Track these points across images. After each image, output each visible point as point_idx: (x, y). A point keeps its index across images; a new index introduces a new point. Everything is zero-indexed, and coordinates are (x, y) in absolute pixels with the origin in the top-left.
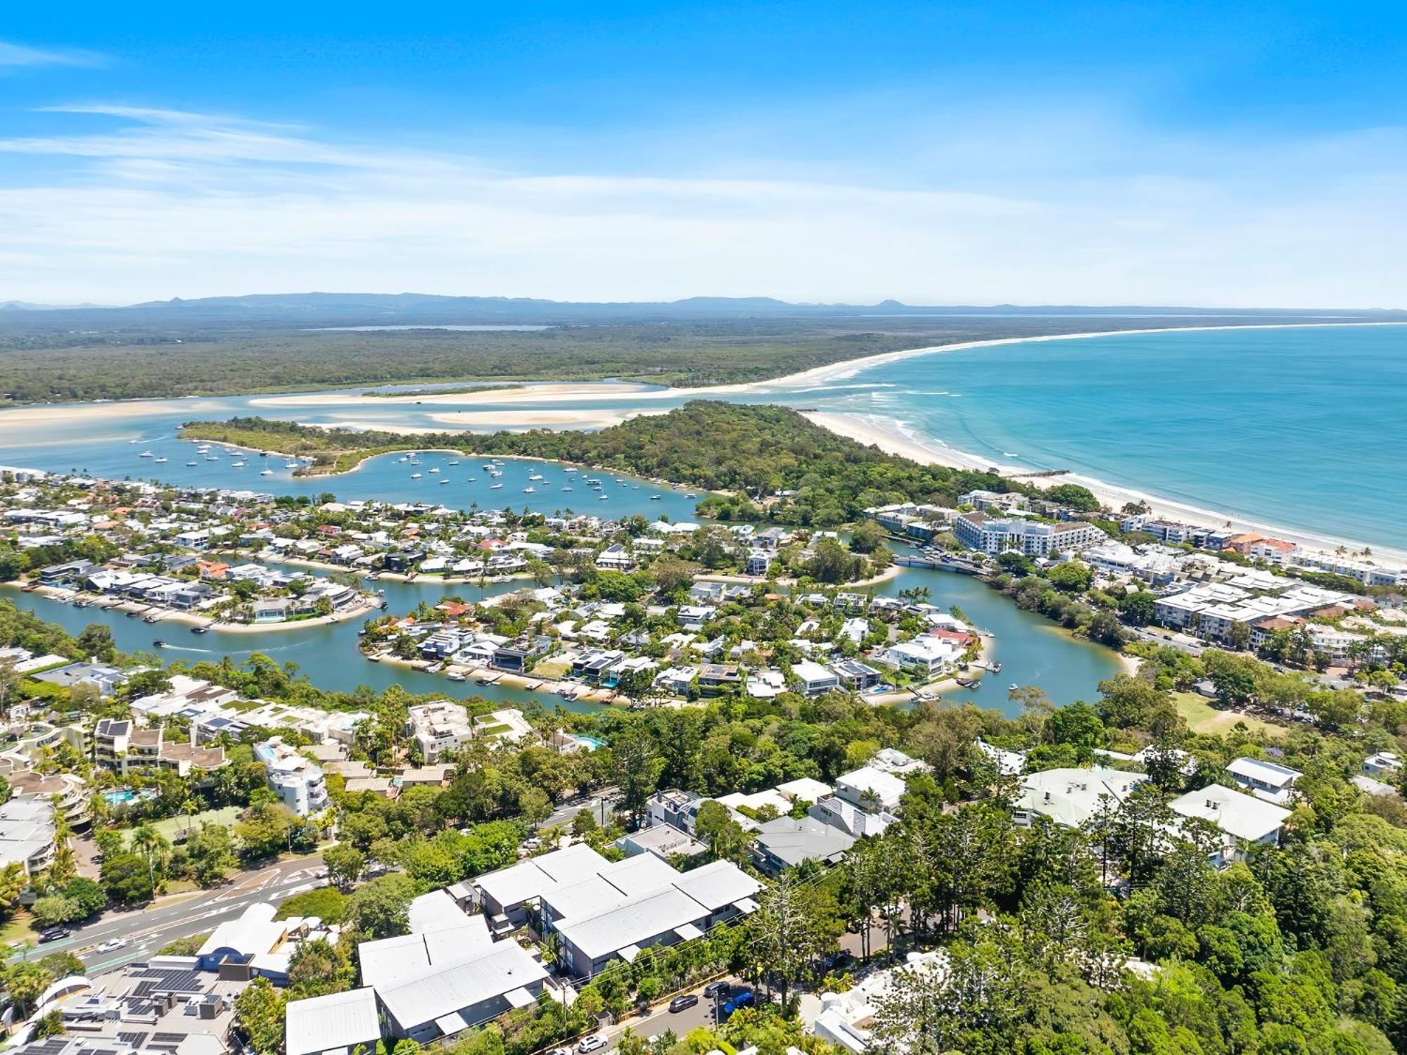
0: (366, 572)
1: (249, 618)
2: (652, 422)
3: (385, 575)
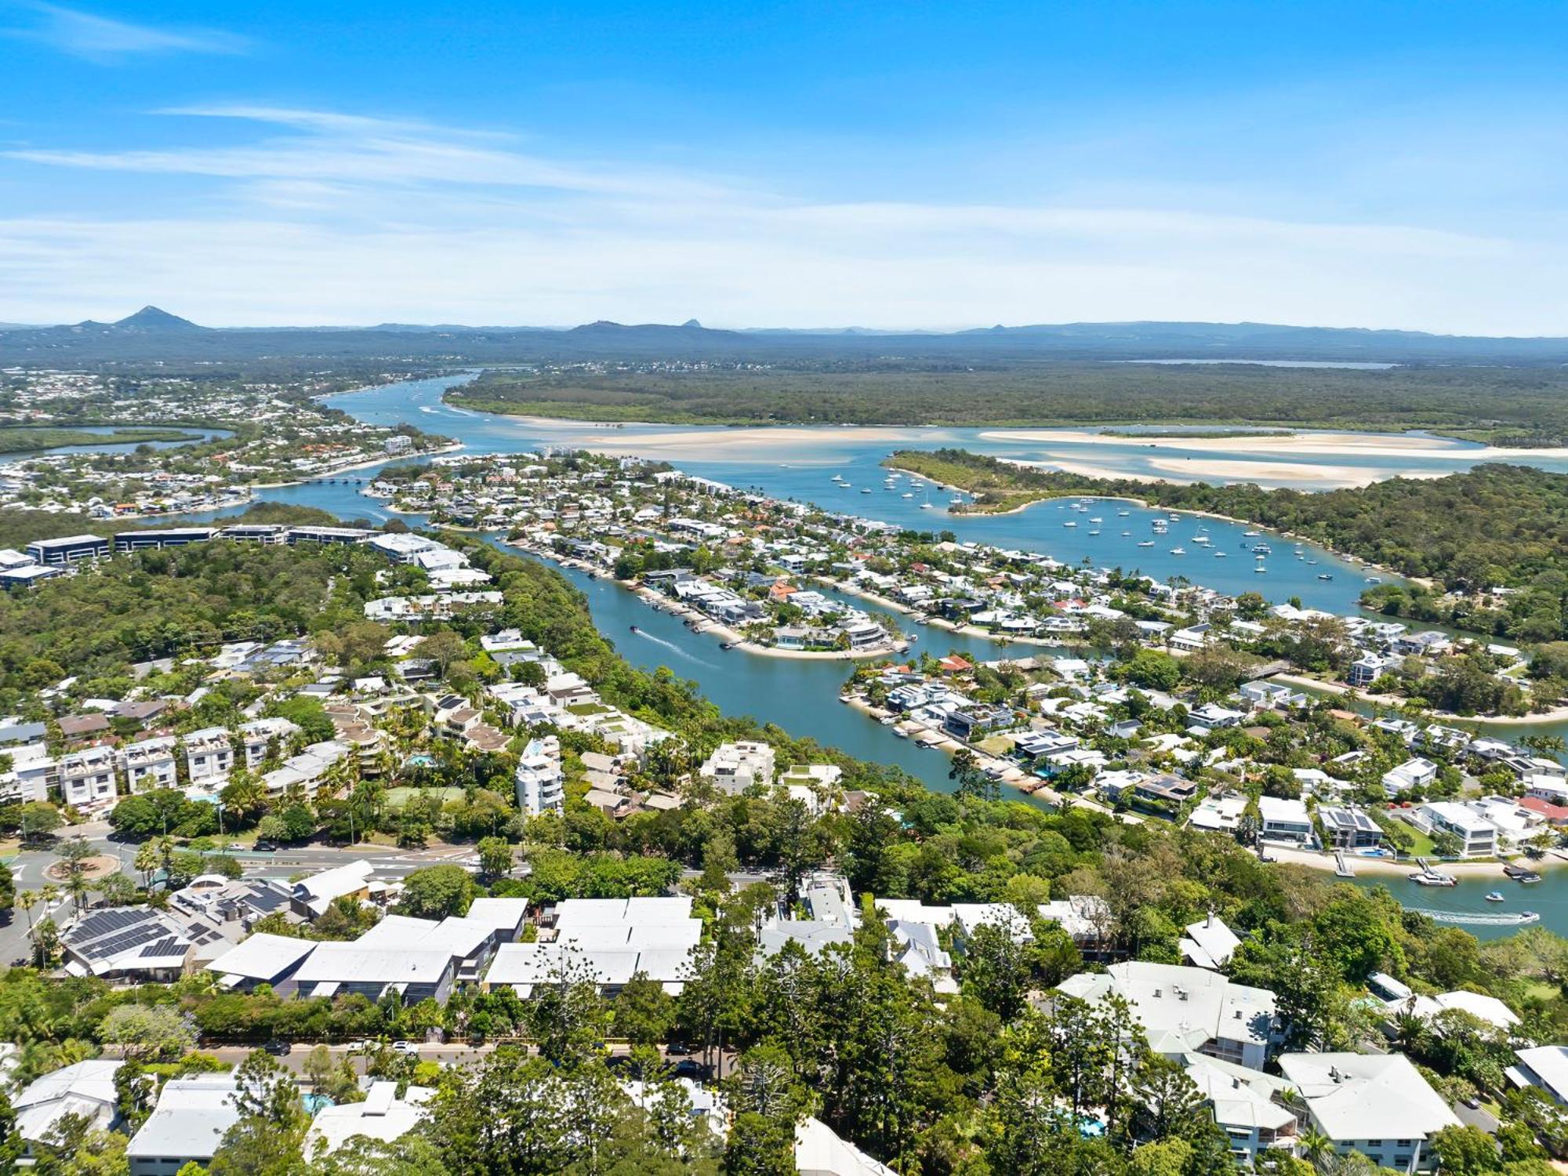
0: (921, 616)
1: (772, 642)
2: (1408, 487)
3: (938, 621)
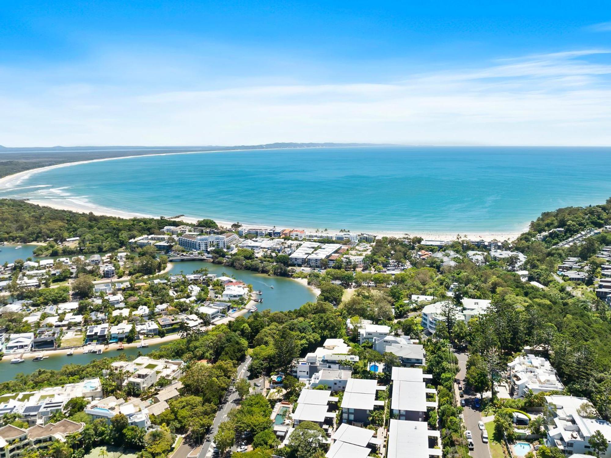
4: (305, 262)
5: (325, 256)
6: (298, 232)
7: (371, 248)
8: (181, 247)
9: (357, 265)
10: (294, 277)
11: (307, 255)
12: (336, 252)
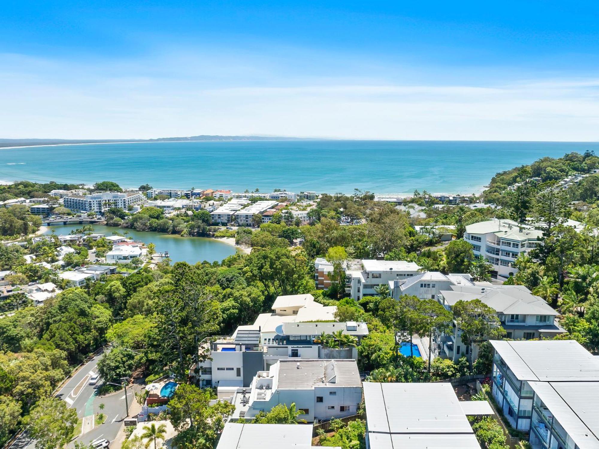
4: (232, 219)
5: (258, 211)
6: (223, 192)
7: (316, 204)
8: (67, 209)
9: (301, 221)
10: (217, 237)
11: (235, 212)
12: (273, 208)
